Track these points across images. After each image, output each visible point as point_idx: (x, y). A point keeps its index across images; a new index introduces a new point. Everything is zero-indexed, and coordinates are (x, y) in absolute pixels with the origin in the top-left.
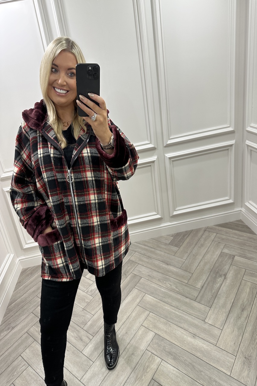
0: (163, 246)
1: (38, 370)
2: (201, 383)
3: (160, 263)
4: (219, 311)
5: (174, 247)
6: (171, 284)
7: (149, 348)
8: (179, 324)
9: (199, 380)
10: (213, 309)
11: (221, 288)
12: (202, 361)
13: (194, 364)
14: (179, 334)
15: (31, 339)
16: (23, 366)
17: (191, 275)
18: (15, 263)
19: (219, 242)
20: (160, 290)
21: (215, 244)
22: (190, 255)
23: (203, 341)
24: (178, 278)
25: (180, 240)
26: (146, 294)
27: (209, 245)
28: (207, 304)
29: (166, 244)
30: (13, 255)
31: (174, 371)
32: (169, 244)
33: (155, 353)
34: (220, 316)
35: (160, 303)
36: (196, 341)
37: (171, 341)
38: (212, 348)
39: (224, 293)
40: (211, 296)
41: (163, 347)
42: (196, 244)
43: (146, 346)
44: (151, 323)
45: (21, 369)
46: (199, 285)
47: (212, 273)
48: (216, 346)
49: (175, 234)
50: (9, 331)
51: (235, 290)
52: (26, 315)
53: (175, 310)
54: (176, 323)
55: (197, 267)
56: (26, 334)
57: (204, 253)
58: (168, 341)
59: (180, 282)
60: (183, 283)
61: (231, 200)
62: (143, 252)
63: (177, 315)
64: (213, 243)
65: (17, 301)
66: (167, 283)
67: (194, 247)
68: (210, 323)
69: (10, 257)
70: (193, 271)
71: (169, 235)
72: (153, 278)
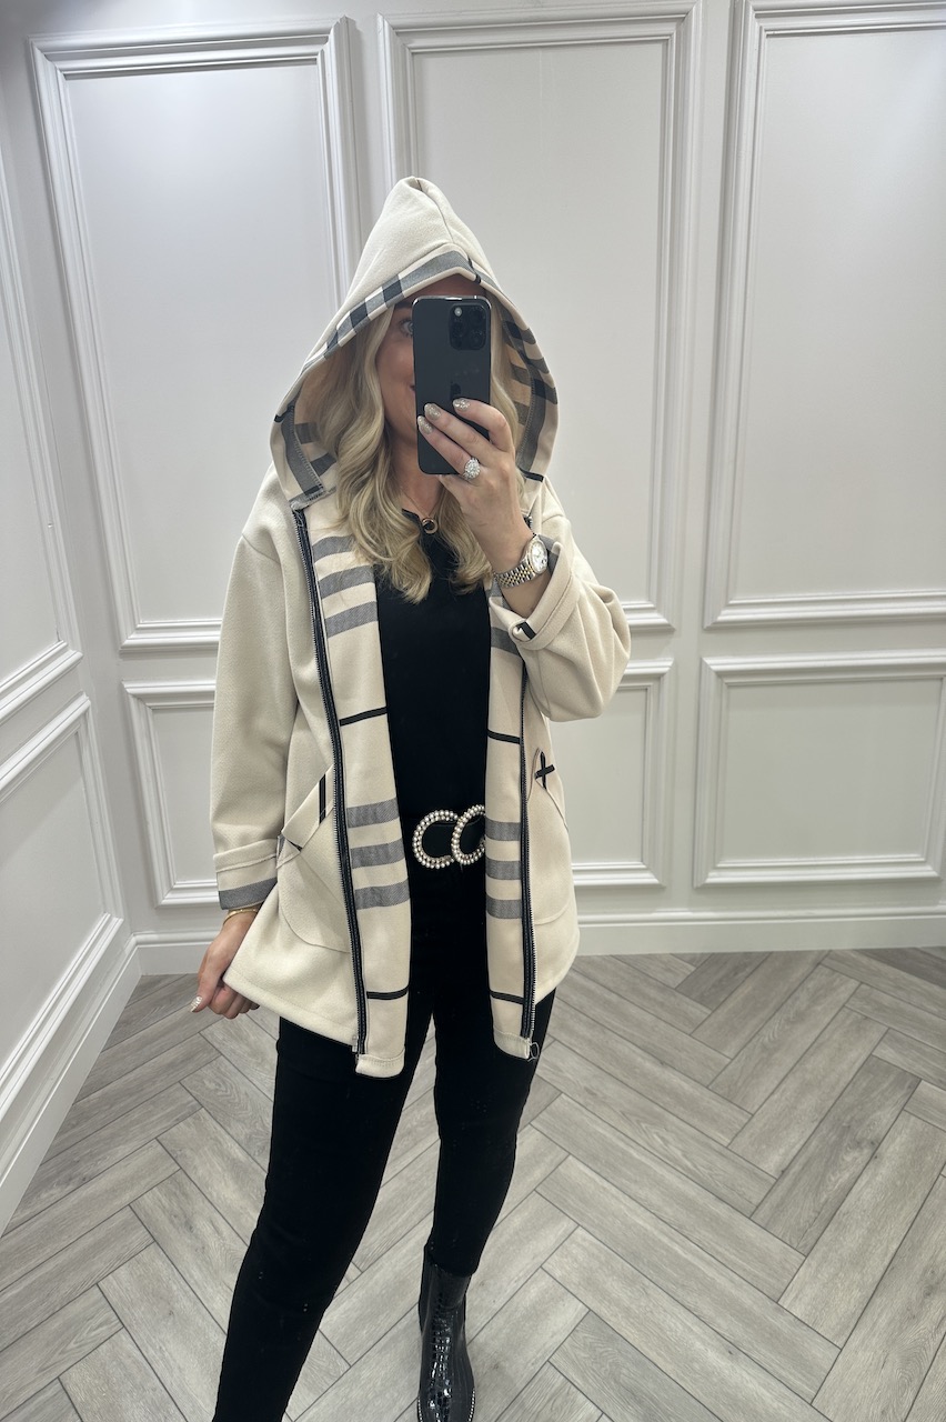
0: (653, 993)
1: (152, 1352)
3: (635, 1053)
4: (837, 1275)
5: (695, 1003)
6: (669, 1137)
7: (558, 1359)
8: (680, 1293)
10: (814, 1264)
11: (854, 1190)
14: (676, 1332)
15: (139, 1236)
16: (100, 1325)
17: (746, 1121)
18: (123, 950)
19: (867, 1018)
20: (624, 1152)
21: (848, 1022)
22: (750, 1045)
23: (763, 1375)
24: (695, 1121)
25: (721, 981)
26: (570, 1158)
27: (827, 1020)
28: (794, 1240)
29: (664, 988)
30: (121, 920)
32: (675, 989)
33: (579, 1382)
34: (840, 1294)
35: (616, 1198)
36: (738, 1370)
37: (645, 1349)
38: (793, 1407)
39: (864, 1211)
40: (813, 1215)
41: (610, 1365)
42: (777, 1010)
43: (547, 1346)
44: (576, 1266)
45: (95, 1333)
46: (772, 1162)
47: (824, 1128)
48: (810, 1405)
49: (702, 954)
50: (70, 1187)
51: (908, 1212)
52: (134, 1144)
53: (670, 1238)
54: (671, 1286)
55: (772, 1093)
56: (126, 1214)
57: (806, 1048)
58: (630, 1349)
59: (706, 1140)
60: (712, 1143)
61: (929, 868)
63: (677, 1256)
64: (841, 1015)
65: (108, 1087)
66: (653, 1130)
67: (770, 1018)
68: (797, 1313)
69: (107, 927)
70: (756, 1107)
71: (680, 957)
72: (605, 1103)
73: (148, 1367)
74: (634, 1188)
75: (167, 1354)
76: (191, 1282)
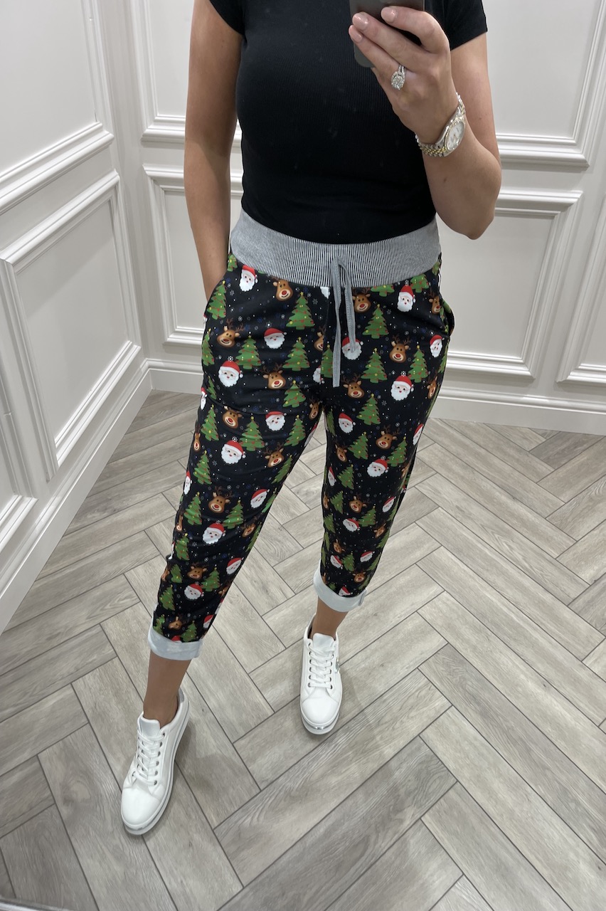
0: (512, 452)
2: (540, 792)
3: (494, 488)
5: (543, 463)
6: (513, 546)
7: (424, 668)
8: (513, 644)
9: (536, 785)
12: (553, 747)
13: (532, 746)
14: (507, 666)
15: (150, 550)
16: (126, 598)
17: (572, 544)
18: (140, 369)
20: (481, 551)
22: (580, 495)
23: (565, 702)
24: (534, 539)
25: (564, 450)
26: (442, 547)
28: (598, 626)
29: (520, 450)
30: (139, 348)
31: (476, 739)
32: (529, 451)
33: (438, 684)
35: (473, 578)
36: (549, 697)
37: (486, 674)
38: (586, 726)
41: (460, 678)
43: (417, 659)
44: (441, 614)
45: (121, 602)
46: (588, 574)
48: (598, 727)
49: (553, 431)
50: (106, 514)
52: (148, 495)
53: (509, 609)
54: (506, 637)
55: (593, 529)
56: (142, 535)
58: (474, 670)
59: (541, 552)
60: (545, 554)
62: (454, 448)
63: (512, 619)
65: (129, 457)
66: (503, 540)
67: (598, 480)
68: (596, 671)
69: (130, 350)
70: (581, 537)
71: (535, 431)
72: (469, 518)
74: (486, 574)
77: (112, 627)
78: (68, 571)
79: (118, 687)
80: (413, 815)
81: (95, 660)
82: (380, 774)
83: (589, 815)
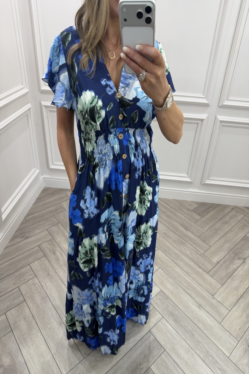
0: (185, 211)
1: (43, 283)
2: (198, 353)
3: (178, 225)
4: (230, 291)
5: (197, 215)
6: (186, 249)
8: (187, 290)
9: (196, 350)
10: (224, 288)
11: (237, 270)
12: (202, 333)
13: (194, 333)
14: (184, 299)
15: (41, 254)
16: (30, 275)
17: (209, 248)
18: (39, 179)
19: (245, 225)
20: (174, 251)
21: (240, 226)
22: (211, 228)
23: (207, 314)
24: (194, 246)
25: (205, 210)
26: (159, 250)
27: (234, 224)
28: (219, 281)
29: (188, 210)
30: (39, 171)
31: (172, 331)
32: (191, 210)
33: (157, 308)
34: (231, 297)
35: (171, 263)
36: (201, 312)
37: (176, 303)
38: (215, 324)
39: (240, 276)
40: (225, 275)
41: (166, 305)
42: (220, 220)
44: (158, 278)
45: (28, 277)
46: (215, 260)
47: (231, 253)
48: (220, 324)
49: (200, 202)
50: (23, 239)
52: (41, 230)
53: (186, 276)
54: (184, 287)
55: (217, 241)
56: (38, 248)
57: (228, 231)
58: (172, 302)
59: (197, 251)
63: (187, 280)
64: (238, 223)
65: (34, 215)
66: (182, 246)
67: (218, 222)
68: (219, 300)
69: (35, 172)
70: (212, 245)
71: (194, 202)
72: (169, 237)
73: (42, 287)
74: (176, 261)
75: (47, 285)
76: (54, 268)
77: (23, 288)
78: (6, 264)
79: (25, 314)
80: (147, 366)
81: (16, 302)
82: (133, 349)
83: (217, 362)
